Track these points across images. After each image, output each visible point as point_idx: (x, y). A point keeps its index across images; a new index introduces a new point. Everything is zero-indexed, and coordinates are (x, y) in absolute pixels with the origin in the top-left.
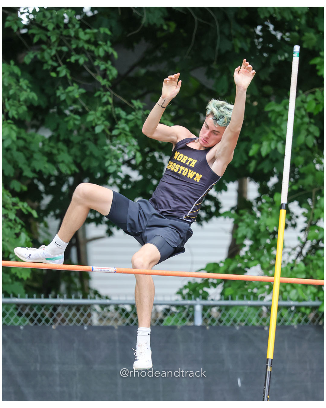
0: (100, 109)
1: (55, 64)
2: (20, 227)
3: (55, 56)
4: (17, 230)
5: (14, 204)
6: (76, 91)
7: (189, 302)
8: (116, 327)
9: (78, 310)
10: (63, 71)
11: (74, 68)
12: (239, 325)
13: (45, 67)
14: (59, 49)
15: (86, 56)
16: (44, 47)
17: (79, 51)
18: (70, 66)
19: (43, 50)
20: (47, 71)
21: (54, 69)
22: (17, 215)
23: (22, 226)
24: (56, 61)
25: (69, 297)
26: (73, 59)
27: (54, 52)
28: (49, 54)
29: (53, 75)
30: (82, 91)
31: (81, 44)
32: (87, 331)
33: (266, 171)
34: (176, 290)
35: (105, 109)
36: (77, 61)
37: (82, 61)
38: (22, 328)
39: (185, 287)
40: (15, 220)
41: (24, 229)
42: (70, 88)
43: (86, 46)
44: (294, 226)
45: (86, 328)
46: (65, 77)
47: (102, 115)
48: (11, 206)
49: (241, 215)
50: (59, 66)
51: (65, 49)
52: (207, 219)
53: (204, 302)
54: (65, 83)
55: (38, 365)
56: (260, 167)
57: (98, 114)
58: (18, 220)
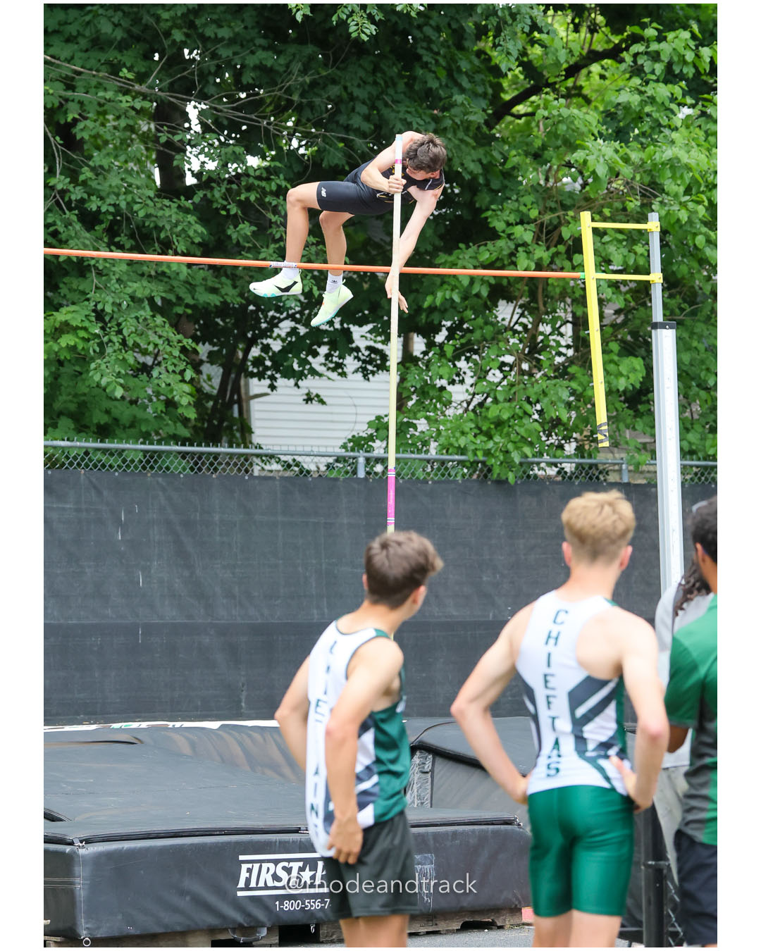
0: (272, 246)
1: (225, 203)
2: (185, 363)
3: (224, 194)
4: (182, 367)
5: (179, 341)
6: (247, 228)
7: (352, 454)
8: (278, 478)
9: (239, 458)
10: (234, 209)
11: (245, 205)
12: (403, 478)
13: (215, 206)
14: (228, 187)
15: (258, 193)
16: (213, 185)
17: (249, 188)
18: (240, 204)
19: (212, 189)
20: (217, 209)
21: (224, 208)
22: (181, 352)
23: (187, 363)
24: (226, 199)
25: (231, 446)
26: (243, 197)
27: (223, 190)
28: (220, 191)
29: (224, 213)
30: (254, 228)
31: (251, 180)
32: (247, 481)
33: (436, 322)
34: (341, 443)
35: (277, 246)
36: (247, 199)
37: (252, 198)
38: (182, 476)
39: (350, 441)
40: (179, 357)
41: (189, 366)
42: (241, 226)
43: (256, 183)
44: (462, 382)
45: (247, 478)
46: (236, 215)
47: (274, 252)
48: (175, 344)
49: (407, 368)
50: (230, 204)
51: (234, 186)
52: (373, 373)
53: (367, 455)
54: (235, 221)
55: (198, 514)
56: (429, 320)
57: (271, 251)
58: (183, 357)
